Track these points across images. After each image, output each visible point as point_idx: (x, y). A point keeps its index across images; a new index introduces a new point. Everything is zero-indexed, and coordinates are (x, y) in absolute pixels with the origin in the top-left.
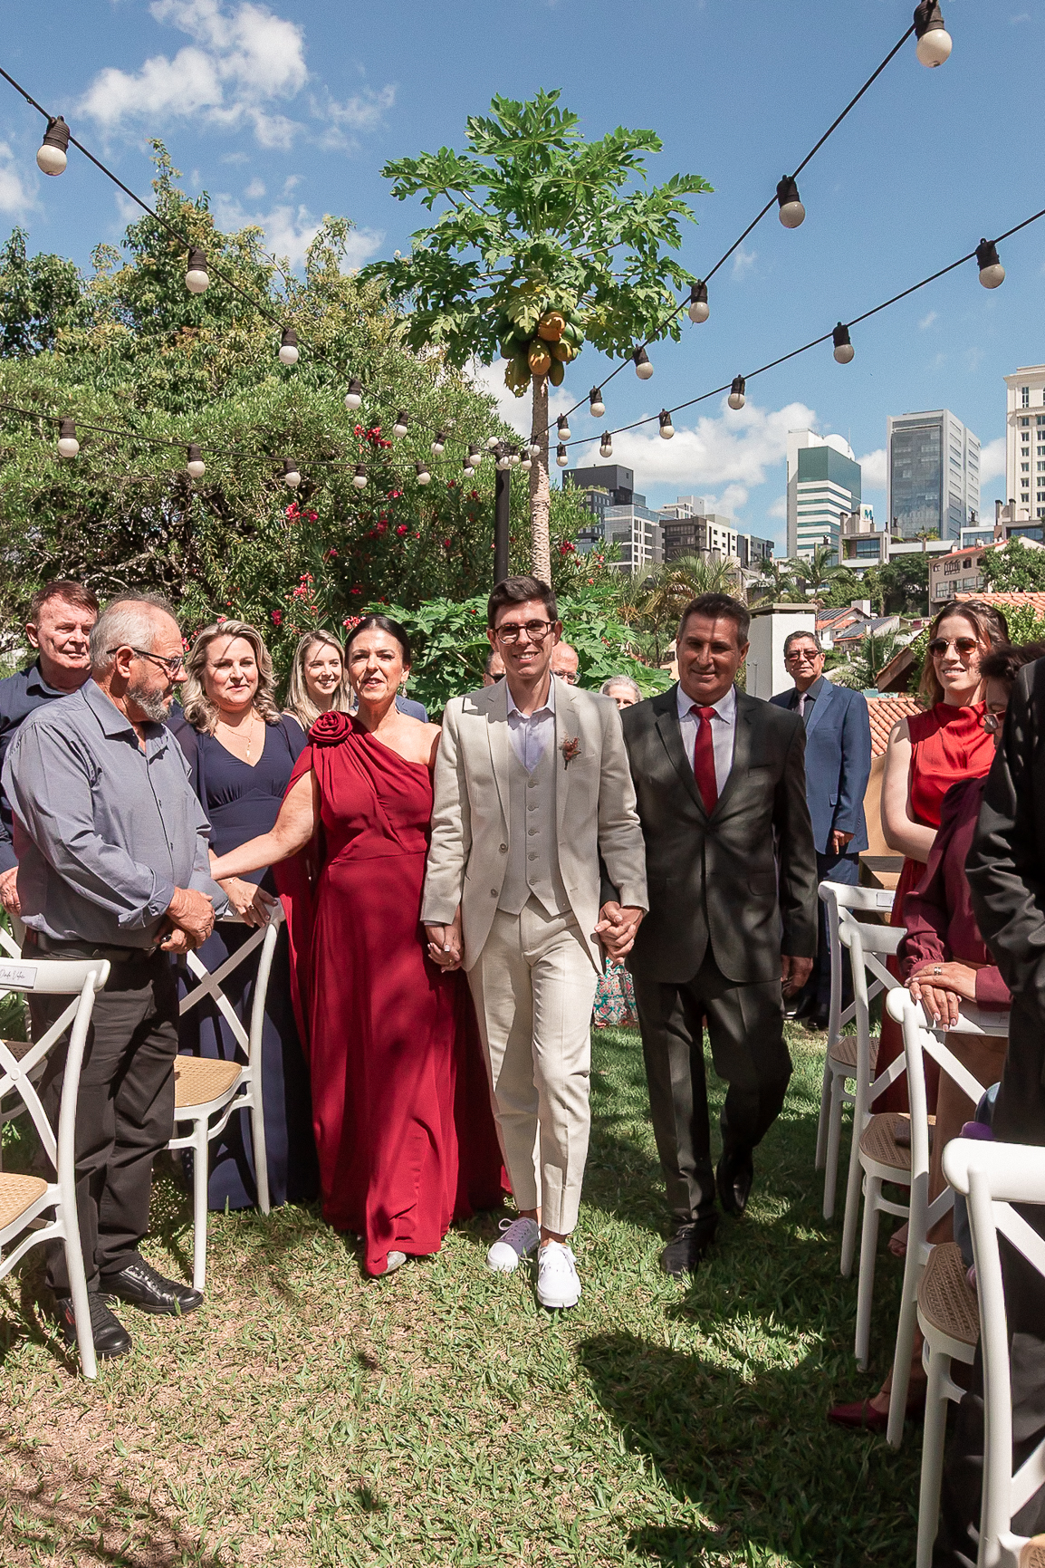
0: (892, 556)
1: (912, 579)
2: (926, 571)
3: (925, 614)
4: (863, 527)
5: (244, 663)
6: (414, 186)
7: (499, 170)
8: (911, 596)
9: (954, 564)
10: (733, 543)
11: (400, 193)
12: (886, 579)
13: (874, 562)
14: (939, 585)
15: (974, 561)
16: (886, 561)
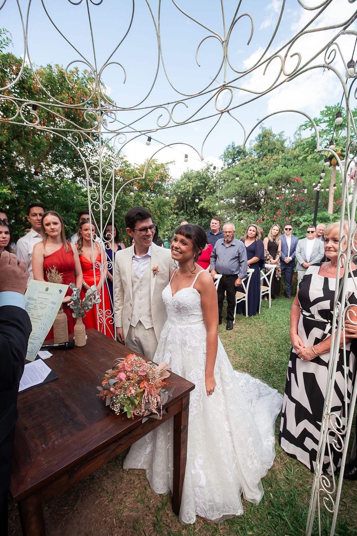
6: (308, 128)
7: (329, 120)
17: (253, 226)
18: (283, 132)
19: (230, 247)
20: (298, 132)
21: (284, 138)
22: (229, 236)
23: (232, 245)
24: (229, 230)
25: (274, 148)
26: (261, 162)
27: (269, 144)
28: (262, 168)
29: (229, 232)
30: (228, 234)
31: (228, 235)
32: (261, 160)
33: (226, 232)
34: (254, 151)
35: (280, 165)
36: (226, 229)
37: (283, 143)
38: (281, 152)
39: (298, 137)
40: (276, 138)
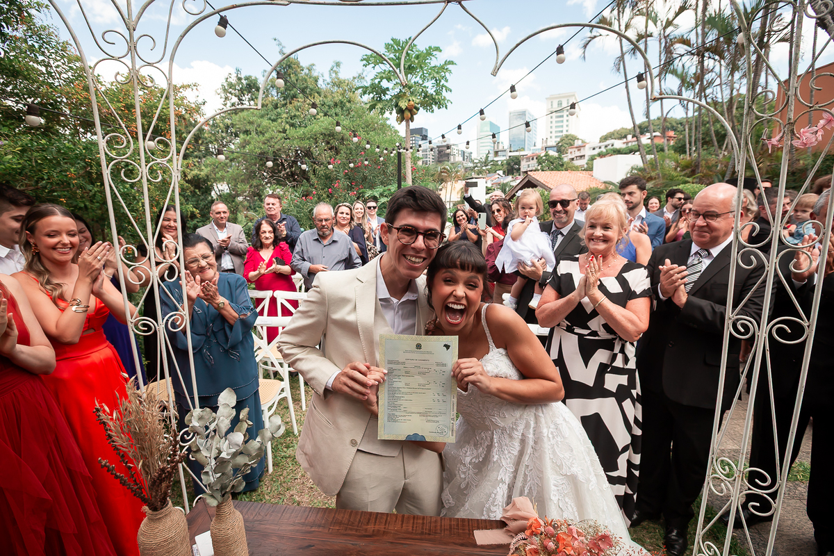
0: (510, 156)
1: (516, 164)
2: (520, 161)
3: (520, 175)
4: (501, 148)
5: (347, 214)
6: (369, 64)
7: (394, 57)
8: (515, 169)
9: (528, 159)
10: (460, 152)
11: (365, 65)
12: (508, 164)
13: (504, 158)
14: (524, 166)
15: (535, 158)
16: (508, 158)
17: (345, 206)
18: (314, 65)
19: (330, 244)
20: (335, 69)
21: (315, 74)
22: (326, 227)
23: (334, 242)
24: (325, 217)
25: (306, 87)
26: (290, 106)
27: (297, 80)
28: (295, 116)
29: (326, 220)
30: (324, 223)
31: (324, 226)
32: (288, 104)
33: (321, 221)
34: (271, 89)
35: (320, 114)
36: (320, 215)
37: (316, 80)
38: (316, 94)
39: (334, 75)
40: (303, 72)
